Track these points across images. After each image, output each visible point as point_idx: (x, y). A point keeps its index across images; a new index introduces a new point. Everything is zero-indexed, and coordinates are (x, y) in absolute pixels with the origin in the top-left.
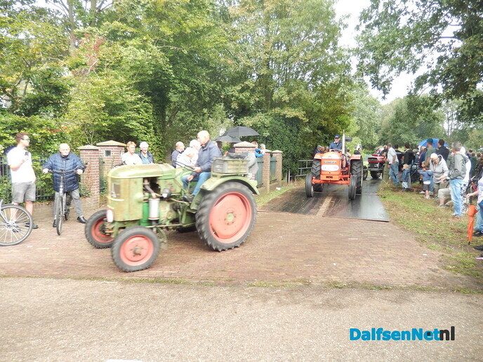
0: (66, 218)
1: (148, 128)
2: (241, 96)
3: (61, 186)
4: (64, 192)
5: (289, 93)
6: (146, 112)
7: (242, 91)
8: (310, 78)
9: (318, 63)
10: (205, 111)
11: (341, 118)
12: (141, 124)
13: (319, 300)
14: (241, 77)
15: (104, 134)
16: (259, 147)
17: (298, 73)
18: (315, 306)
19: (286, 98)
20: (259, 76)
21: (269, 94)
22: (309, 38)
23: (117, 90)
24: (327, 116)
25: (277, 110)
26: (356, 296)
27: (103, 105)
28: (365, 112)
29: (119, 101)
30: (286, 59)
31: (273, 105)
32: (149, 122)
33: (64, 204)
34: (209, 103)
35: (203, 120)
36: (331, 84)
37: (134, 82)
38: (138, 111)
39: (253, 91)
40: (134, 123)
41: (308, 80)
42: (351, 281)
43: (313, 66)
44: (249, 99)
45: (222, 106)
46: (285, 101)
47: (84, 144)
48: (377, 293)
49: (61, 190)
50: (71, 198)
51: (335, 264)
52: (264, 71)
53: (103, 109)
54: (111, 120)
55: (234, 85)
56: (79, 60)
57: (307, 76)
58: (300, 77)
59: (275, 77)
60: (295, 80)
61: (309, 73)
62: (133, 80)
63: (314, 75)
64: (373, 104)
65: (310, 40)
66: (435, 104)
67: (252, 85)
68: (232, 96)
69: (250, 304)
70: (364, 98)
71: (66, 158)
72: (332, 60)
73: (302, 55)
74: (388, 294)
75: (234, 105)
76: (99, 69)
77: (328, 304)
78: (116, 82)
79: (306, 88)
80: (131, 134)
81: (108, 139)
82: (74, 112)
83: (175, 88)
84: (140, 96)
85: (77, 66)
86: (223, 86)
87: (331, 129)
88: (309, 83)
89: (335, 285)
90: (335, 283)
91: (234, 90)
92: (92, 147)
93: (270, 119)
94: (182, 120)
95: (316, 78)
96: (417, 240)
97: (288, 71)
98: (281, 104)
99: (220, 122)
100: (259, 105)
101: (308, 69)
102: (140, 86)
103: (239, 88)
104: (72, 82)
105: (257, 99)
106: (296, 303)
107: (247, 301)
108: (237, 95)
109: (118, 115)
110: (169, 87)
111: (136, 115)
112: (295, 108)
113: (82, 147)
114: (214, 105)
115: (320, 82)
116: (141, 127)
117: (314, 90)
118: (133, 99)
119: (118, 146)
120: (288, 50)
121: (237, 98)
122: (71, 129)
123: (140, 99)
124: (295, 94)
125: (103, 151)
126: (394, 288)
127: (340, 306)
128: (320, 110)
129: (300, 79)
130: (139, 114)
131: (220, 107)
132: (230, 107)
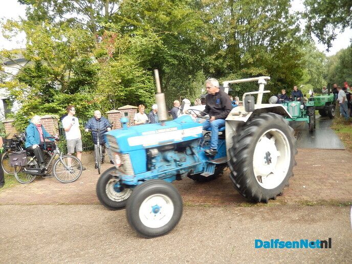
0: (103, 162)
1: (152, 93)
2: (216, 63)
3: (98, 140)
4: (100, 144)
5: (253, 56)
6: (149, 82)
7: (216, 59)
8: (269, 43)
9: (274, 31)
10: (190, 76)
11: (295, 70)
12: (146, 91)
13: (295, 216)
14: (215, 48)
15: (122, 101)
16: (234, 99)
17: (258, 40)
18: (293, 221)
19: (251, 60)
20: (229, 46)
21: (237, 59)
23: (129, 68)
24: (284, 70)
25: (245, 70)
26: (326, 212)
27: (120, 81)
28: (313, 64)
29: (130, 77)
30: (248, 31)
31: (241, 67)
32: (152, 89)
33: (101, 152)
34: (193, 71)
35: (189, 84)
36: (286, 45)
37: (139, 62)
38: (143, 82)
39: (225, 57)
40: (142, 91)
41: (267, 44)
42: (320, 200)
43: (270, 33)
44: (222, 64)
45: (202, 72)
46: (250, 63)
47: (110, 109)
49: (98, 143)
50: (105, 148)
51: (304, 187)
52: (232, 42)
53: (120, 83)
54: (126, 91)
55: (210, 55)
56: (102, 51)
57: (266, 42)
58: (260, 43)
59: (241, 46)
60: (257, 46)
61: (268, 39)
62: (138, 60)
63: (272, 39)
64: (320, 56)
65: (266, 13)
67: (224, 54)
68: (210, 63)
69: (240, 221)
70: (312, 53)
71: (99, 120)
72: (285, 26)
73: (260, 26)
75: (212, 70)
76: (115, 56)
77: (302, 219)
78: (127, 63)
79: (266, 51)
80: (141, 99)
81: (125, 104)
82: (101, 88)
83: (168, 62)
84: (144, 71)
85: (101, 56)
86: (202, 56)
87: (288, 80)
88: (268, 47)
89: (307, 204)
90: (307, 201)
91: (211, 59)
92: (115, 111)
94: (173, 85)
95: (273, 42)
97: (250, 40)
98: (247, 65)
99: (201, 83)
100: (230, 68)
101: (266, 36)
102: (143, 65)
103: (214, 57)
104: (99, 67)
105: (229, 64)
106: (277, 219)
107: (238, 218)
108: (213, 62)
109: (130, 87)
110: (163, 63)
111: (143, 85)
112: (258, 67)
113: (109, 112)
114: (196, 72)
115: (276, 45)
116: (147, 93)
117: (272, 51)
118: (140, 74)
119: (133, 109)
120: (249, 23)
121: (213, 64)
122: (101, 100)
123: (144, 74)
124: (257, 56)
125: (122, 113)
127: (313, 220)
128: (278, 67)
129: (261, 44)
130: (145, 84)
131: (201, 73)
132: (208, 72)
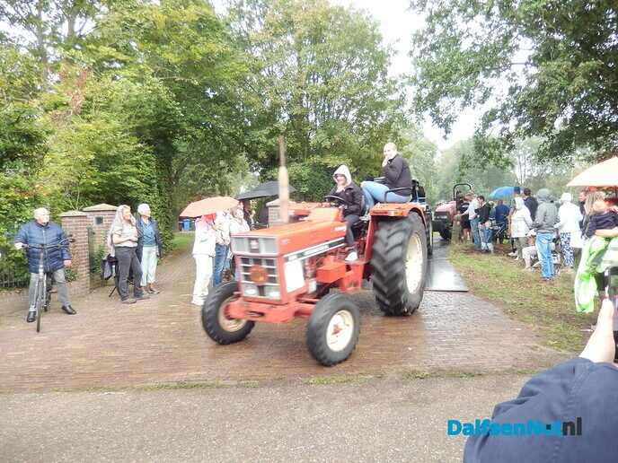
1: (151, 185)
2: (270, 142)
5: (330, 136)
6: (148, 166)
7: (271, 136)
9: (364, 99)
10: (222, 163)
12: (142, 181)
13: (397, 395)
14: (268, 119)
15: (91, 195)
17: (339, 112)
18: (395, 404)
19: (327, 143)
20: (291, 116)
21: (304, 140)
22: (352, 68)
23: (110, 137)
25: (317, 159)
26: (444, 386)
27: (92, 157)
29: (112, 153)
30: (324, 94)
32: (152, 178)
34: (228, 153)
35: (220, 175)
36: (382, 125)
37: (131, 127)
38: (136, 165)
41: (353, 119)
42: (434, 369)
43: (358, 103)
46: (325, 147)
48: (468, 381)
51: (410, 349)
52: (297, 110)
54: (101, 177)
55: (260, 128)
57: (351, 117)
58: (342, 116)
60: (337, 120)
61: (354, 111)
63: (360, 114)
65: (353, 71)
66: (507, 147)
67: (283, 128)
68: (259, 142)
72: (381, 95)
73: (343, 89)
74: (482, 381)
75: (262, 155)
77: (410, 400)
79: (351, 131)
84: (140, 145)
86: (247, 129)
88: (354, 124)
89: (414, 375)
90: (414, 372)
91: (261, 134)
93: (308, 170)
94: (191, 175)
95: (363, 118)
96: (505, 311)
97: (327, 110)
98: (320, 151)
99: (239, 176)
101: (352, 106)
103: (266, 131)
105: (291, 146)
108: (265, 141)
109: (111, 170)
112: (338, 155)
114: (234, 156)
115: (367, 123)
117: (360, 132)
118: (131, 148)
120: (326, 83)
121: (265, 145)
124: (337, 138)
125: (92, 218)
126: (489, 373)
127: (426, 401)
128: (369, 157)
129: (343, 119)
130: (139, 168)
131: (242, 157)
132: (255, 158)
